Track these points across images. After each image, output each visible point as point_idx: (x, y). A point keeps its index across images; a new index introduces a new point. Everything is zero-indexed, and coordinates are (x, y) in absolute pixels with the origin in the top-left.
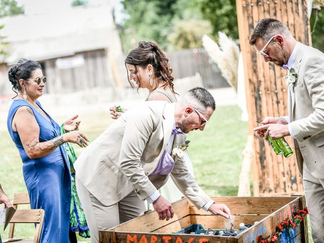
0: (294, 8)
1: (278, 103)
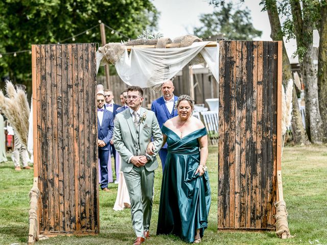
0: (84, 65)
1: (63, 148)
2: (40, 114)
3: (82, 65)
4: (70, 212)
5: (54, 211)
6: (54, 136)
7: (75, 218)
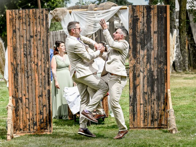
1: (28, 77)
2: (12, 55)
3: (40, 22)
4: (33, 119)
5: (23, 118)
6: (22, 69)
7: (36, 123)
